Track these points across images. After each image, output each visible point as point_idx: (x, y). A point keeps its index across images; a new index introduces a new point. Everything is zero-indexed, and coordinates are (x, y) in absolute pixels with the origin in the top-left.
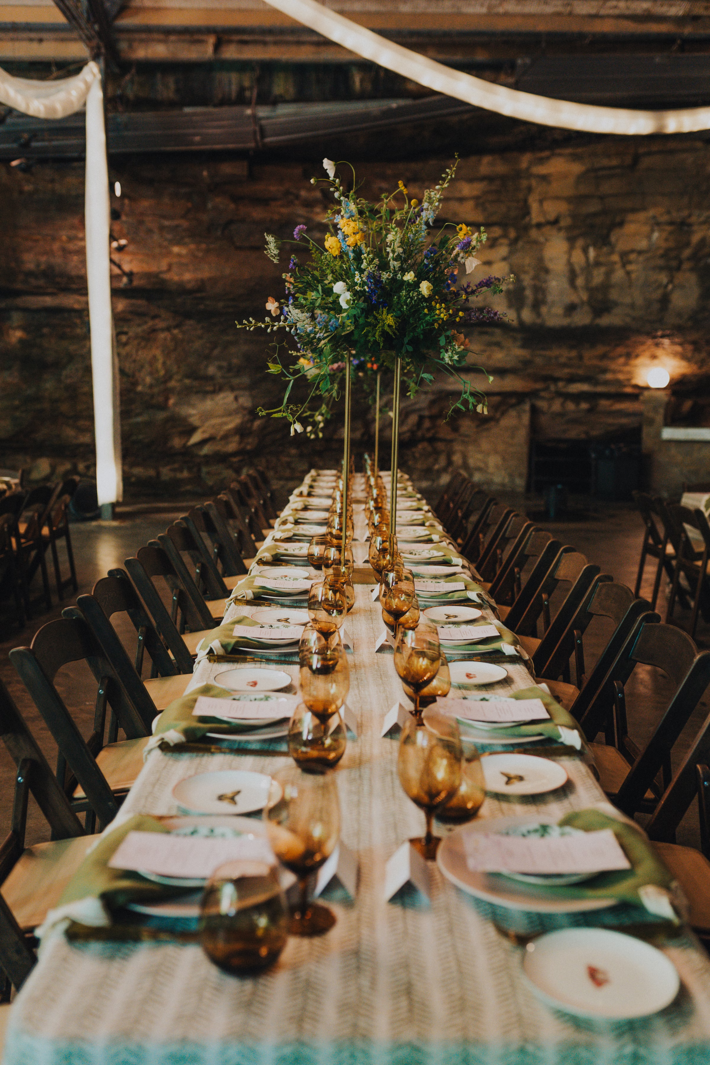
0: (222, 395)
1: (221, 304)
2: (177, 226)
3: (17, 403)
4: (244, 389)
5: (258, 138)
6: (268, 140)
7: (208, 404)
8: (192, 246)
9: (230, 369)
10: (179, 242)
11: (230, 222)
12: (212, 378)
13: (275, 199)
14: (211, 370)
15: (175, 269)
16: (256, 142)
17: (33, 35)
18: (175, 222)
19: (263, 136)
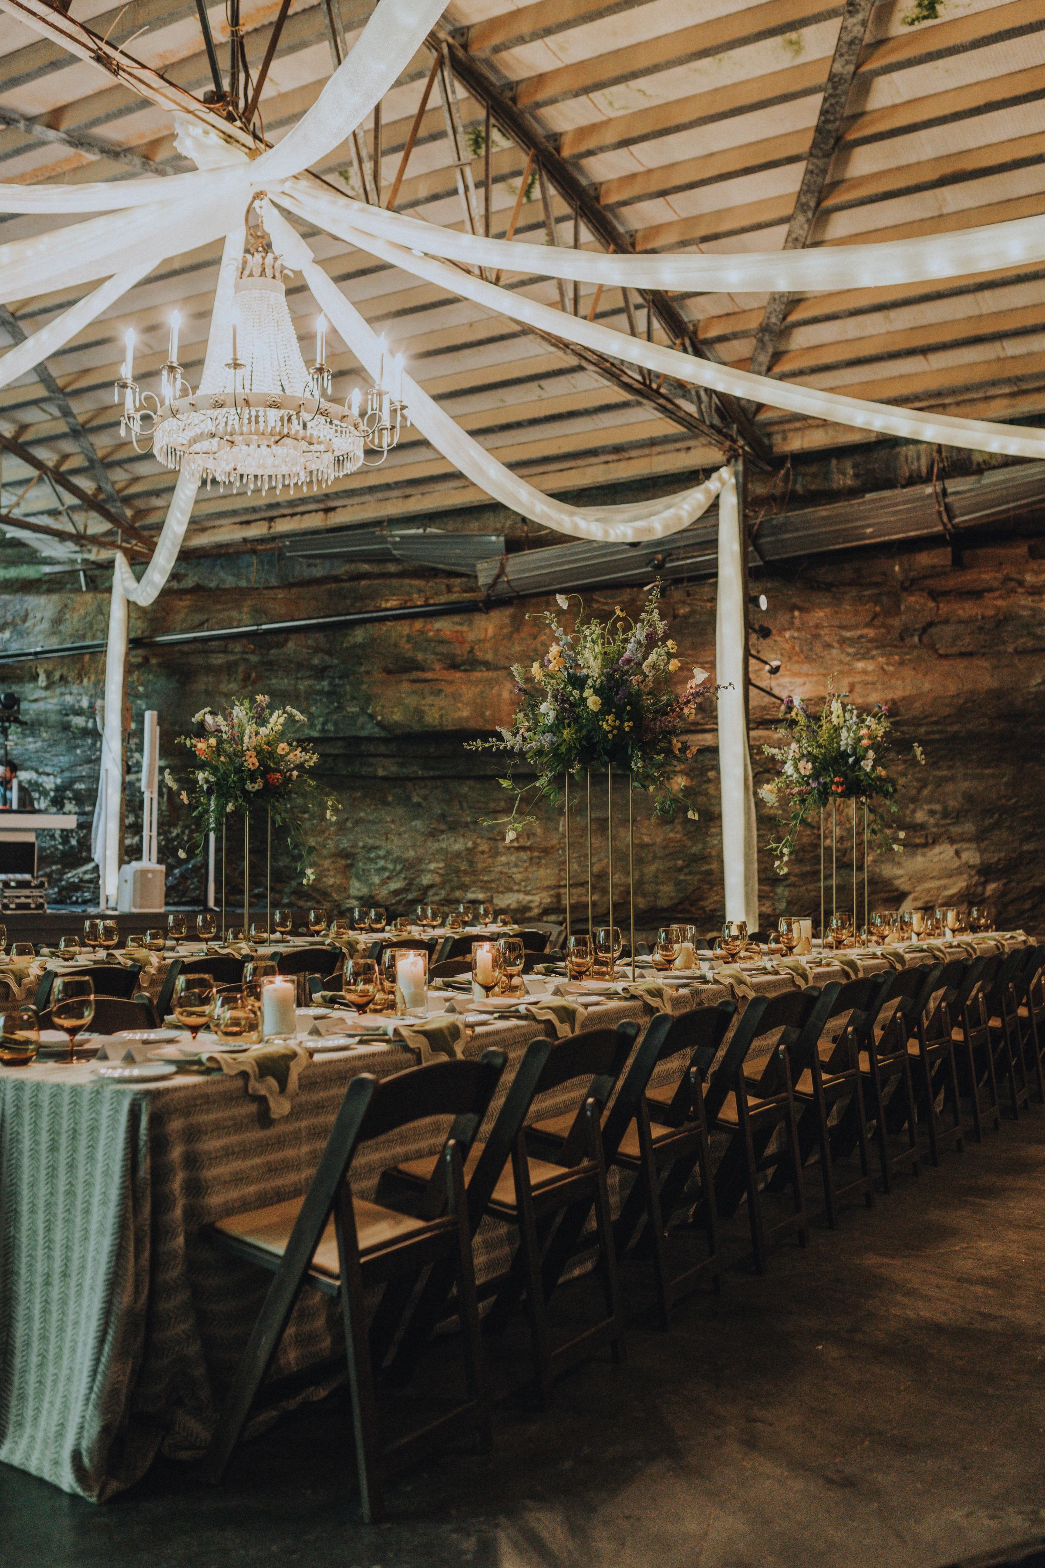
0: (937, 849)
1: (923, 730)
2: (861, 637)
3: (680, 863)
4: (969, 840)
5: (945, 520)
6: (958, 520)
7: (919, 862)
8: (881, 660)
9: (945, 814)
10: (864, 657)
11: (930, 624)
12: (922, 826)
13: (990, 590)
14: (920, 816)
15: (858, 688)
16: (944, 525)
17: (679, 445)
18: (859, 632)
19: (951, 518)
